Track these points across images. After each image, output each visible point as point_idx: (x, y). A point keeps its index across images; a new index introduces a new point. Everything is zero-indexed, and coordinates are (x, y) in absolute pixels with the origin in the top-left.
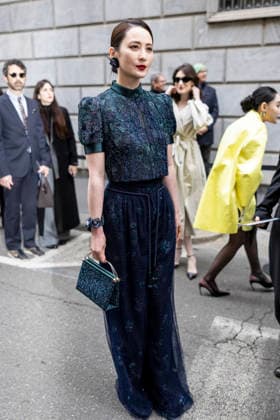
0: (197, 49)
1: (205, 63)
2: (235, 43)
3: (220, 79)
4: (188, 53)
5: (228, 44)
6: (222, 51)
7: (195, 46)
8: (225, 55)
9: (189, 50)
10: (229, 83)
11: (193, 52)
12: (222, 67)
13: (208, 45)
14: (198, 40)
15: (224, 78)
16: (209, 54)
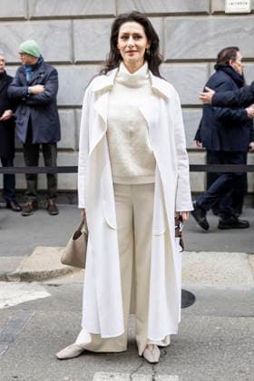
0: (34, 19)
2: (83, 14)
3: (67, 59)
4: (21, 24)
5: (74, 14)
6: (69, 21)
7: (30, 16)
8: (72, 27)
9: (22, 19)
10: (78, 63)
11: (28, 23)
12: (68, 43)
13: (48, 14)
14: (35, 5)
15: (73, 59)
16: (50, 26)
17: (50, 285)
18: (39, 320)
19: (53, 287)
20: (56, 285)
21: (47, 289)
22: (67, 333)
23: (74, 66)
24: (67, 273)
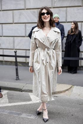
1: (57, 14)
2: (71, 5)
3: (64, 21)
6: (65, 8)
7: (53, 7)
8: (66, 10)
9: (50, 8)
10: (68, 22)
11: (52, 9)
12: (65, 16)
14: (55, 3)
15: (66, 21)
16: (59, 10)
17: (54, 96)
18: (50, 108)
19: (55, 97)
20: (56, 97)
21: (53, 97)
22: (59, 113)
23: (66, 23)
24: (60, 93)
